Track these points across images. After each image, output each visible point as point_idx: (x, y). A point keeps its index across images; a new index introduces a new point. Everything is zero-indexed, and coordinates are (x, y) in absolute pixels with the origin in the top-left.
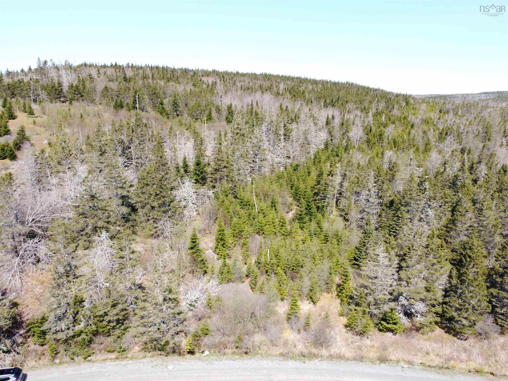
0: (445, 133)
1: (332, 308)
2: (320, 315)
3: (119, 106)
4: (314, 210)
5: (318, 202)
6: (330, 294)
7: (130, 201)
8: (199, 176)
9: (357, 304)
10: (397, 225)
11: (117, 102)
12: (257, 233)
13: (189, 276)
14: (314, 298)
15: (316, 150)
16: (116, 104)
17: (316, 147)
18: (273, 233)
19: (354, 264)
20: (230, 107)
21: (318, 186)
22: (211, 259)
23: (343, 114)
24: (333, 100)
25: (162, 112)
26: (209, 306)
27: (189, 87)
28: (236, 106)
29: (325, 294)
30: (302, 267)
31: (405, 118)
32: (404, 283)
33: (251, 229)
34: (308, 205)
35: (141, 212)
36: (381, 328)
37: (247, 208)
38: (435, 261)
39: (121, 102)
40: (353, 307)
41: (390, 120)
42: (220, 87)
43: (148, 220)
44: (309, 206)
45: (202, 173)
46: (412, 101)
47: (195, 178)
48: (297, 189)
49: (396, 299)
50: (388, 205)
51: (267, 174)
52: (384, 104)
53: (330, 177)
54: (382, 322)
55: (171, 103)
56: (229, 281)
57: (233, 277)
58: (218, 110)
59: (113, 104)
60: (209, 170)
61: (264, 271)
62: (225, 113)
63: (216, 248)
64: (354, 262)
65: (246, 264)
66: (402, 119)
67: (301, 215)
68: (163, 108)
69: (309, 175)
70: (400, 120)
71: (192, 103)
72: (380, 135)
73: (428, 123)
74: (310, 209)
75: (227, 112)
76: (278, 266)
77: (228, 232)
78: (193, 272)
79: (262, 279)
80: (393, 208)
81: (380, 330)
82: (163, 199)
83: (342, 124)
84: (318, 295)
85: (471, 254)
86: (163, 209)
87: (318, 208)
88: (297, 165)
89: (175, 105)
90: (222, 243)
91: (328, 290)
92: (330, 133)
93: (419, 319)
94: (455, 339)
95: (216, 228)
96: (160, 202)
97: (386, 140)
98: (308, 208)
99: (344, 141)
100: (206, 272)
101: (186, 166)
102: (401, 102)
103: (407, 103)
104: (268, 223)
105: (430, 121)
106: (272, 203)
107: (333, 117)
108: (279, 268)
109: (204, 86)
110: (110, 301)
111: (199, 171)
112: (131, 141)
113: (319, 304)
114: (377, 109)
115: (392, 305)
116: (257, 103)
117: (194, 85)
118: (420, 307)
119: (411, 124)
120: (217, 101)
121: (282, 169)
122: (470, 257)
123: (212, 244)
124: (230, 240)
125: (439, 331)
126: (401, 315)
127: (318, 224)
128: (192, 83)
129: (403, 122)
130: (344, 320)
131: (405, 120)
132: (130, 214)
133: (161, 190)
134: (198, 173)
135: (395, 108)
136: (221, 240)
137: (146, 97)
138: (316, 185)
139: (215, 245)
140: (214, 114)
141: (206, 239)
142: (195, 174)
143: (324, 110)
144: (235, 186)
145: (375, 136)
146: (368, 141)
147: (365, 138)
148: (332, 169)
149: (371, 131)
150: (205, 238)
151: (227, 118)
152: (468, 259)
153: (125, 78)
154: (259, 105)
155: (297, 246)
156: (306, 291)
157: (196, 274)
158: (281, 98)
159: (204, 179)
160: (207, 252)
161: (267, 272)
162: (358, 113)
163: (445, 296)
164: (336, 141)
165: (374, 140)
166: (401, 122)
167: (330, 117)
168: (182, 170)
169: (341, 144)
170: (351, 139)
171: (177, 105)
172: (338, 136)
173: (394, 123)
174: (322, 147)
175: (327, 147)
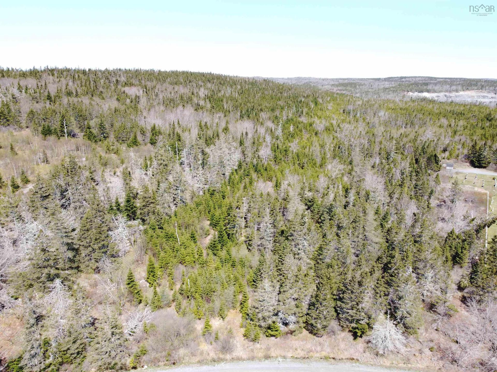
0: (338, 147)
1: (235, 321)
2: (227, 328)
3: (47, 132)
4: (226, 237)
5: (228, 229)
6: (235, 310)
7: (74, 246)
8: (129, 211)
9: (251, 320)
10: (283, 254)
11: (44, 127)
12: (180, 263)
13: (128, 305)
14: (223, 315)
15: (231, 171)
16: (44, 129)
17: (230, 169)
18: (193, 262)
19: (253, 285)
20: (154, 129)
21: (229, 217)
22: (144, 287)
23: (256, 127)
24: (248, 110)
25: (90, 137)
26: (146, 331)
27: (114, 104)
28: (159, 125)
29: (231, 310)
30: (214, 292)
31: (311, 125)
32: (281, 303)
33: (175, 261)
34: (220, 234)
35: (83, 253)
36: (267, 335)
37: (171, 239)
38: (302, 286)
39: (48, 126)
40: (249, 321)
41: (297, 128)
42: (143, 101)
43: (91, 259)
44: (222, 235)
45: (132, 208)
46: (320, 100)
47: (127, 213)
48: (213, 216)
49: (276, 315)
50: (280, 233)
51: (188, 201)
52: (295, 109)
53: (238, 210)
54: (268, 331)
55: (98, 126)
56: (159, 307)
57: (162, 304)
58: (143, 133)
59: (40, 129)
60: (138, 203)
61: (186, 297)
62: (149, 135)
63: (148, 278)
64: (253, 283)
65: (172, 290)
66: (308, 127)
67: (214, 244)
68: (90, 132)
69: (224, 199)
70: (306, 128)
71: (117, 125)
72: (286, 151)
73: (329, 130)
74: (222, 237)
75: (151, 134)
76: (196, 292)
77: (157, 265)
78: (130, 301)
79: (185, 303)
80: (284, 235)
81: (267, 336)
82: (102, 243)
83: (254, 143)
84: (226, 313)
85: (322, 282)
86: (103, 250)
87: (229, 235)
88: (214, 191)
89: (102, 127)
90: (152, 274)
91: (234, 307)
92: (243, 152)
93: (292, 327)
94: (315, 337)
95: (147, 258)
96: (100, 245)
97: (290, 155)
98: (221, 236)
99: (255, 160)
100: (140, 302)
101: (118, 205)
102: (311, 103)
103: (316, 104)
104: (189, 255)
105: (331, 128)
106: (192, 234)
107: (247, 134)
108: (197, 294)
109: (128, 101)
110: (71, 339)
111: (129, 207)
112: (68, 184)
113: (226, 320)
114: (287, 116)
115: (274, 318)
116: (178, 121)
117: (118, 100)
118: (292, 319)
119: (315, 131)
120: (142, 123)
121: (201, 193)
122: (322, 283)
123: (144, 274)
124: (159, 272)
125: (305, 332)
126: (281, 324)
127: (227, 251)
128: (116, 97)
130: (243, 330)
131: (311, 127)
132: (75, 256)
133: (100, 235)
134: (129, 208)
135: (304, 112)
136: (151, 272)
137: (72, 119)
138: (227, 217)
139: (147, 276)
140: (140, 138)
141: (139, 270)
142: (126, 210)
143: (240, 121)
144: (161, 219)
145: (282, 152)
146: (275, 158)
147: (272, 155)
148: (238, 204)
149: (278, 148)
150: (138, 268)
151: (151, 140)
152: (321, 285)
153: (48, 96)
154: (180, 123)
155: (211, 274)
156: (217, 310)
157: (133, 303)
158: (200, 112)
159: (134, 213)
160: (141, 282)
161: (188, 297)
162: (270, 124)
163: (309, 309)
164: (248, 160)
165: (280, 156)
166: (307, 130)
167: (244, 134)
168: (115, 208)
169: (252, 163)
170: (261, 157)
171: (104, 127)
172: (250, 155)
173: (301, 131)
174: (236, 168)
175: (240, 166)
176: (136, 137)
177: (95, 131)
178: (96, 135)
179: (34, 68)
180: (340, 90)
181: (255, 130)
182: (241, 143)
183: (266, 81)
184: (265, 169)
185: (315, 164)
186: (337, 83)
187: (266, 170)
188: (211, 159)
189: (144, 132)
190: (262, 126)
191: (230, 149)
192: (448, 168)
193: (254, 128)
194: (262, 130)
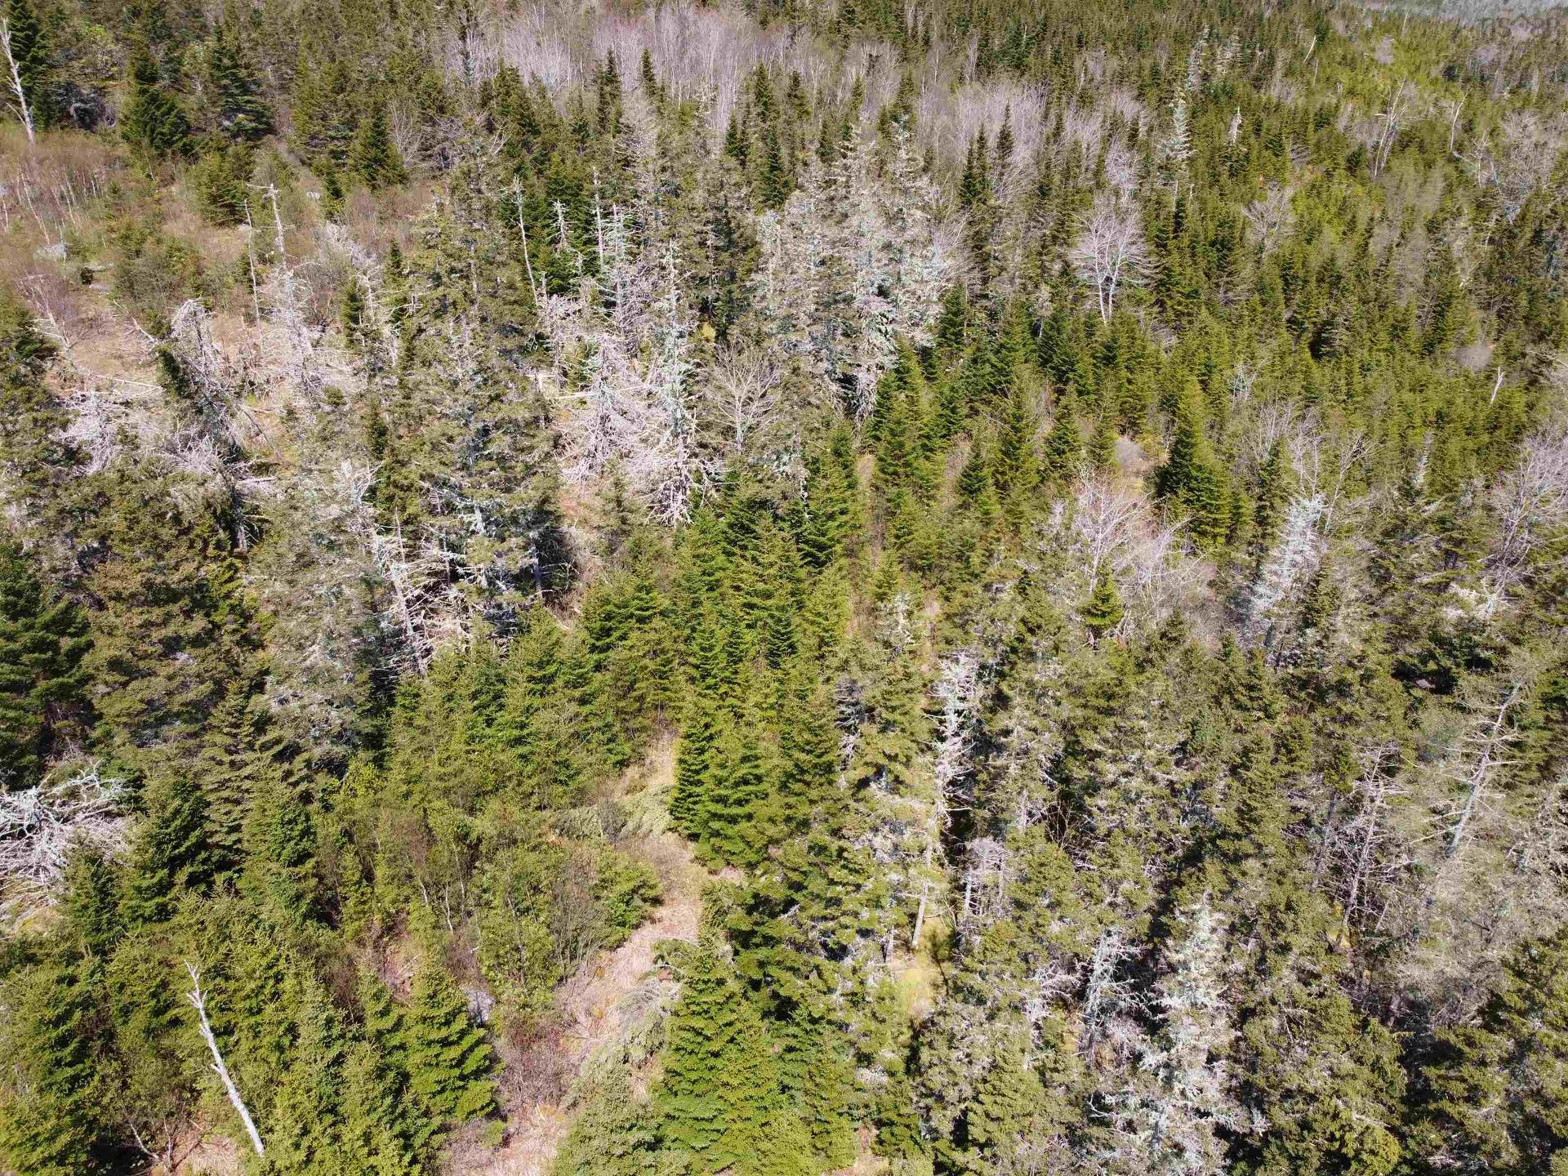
15: (889, 362)
17: (888, 346)
23: (1052, 116)
24: (1019, 32)
25: (152, 126)
31: (1324, 119)
41: (1257, 131)
52: (1236, 47)
66: (1310, 131)
68: (153, 99)
70: (1300, 136)
72: (1223, 245)
73: (1421, 147)
83: (1043, 191)
88: (756, 503)
89: (231, 78)
92: (978, 243)
97: (1247, 270)
99: (1045, 291)
102: (1302, 33)
103: (1323, 37)
107: (1005, 142)
114: (1206, 78)
116: (646, 62)
119: (1348, 152)
129: (1313, 138)
131: (1324, 131)
135: (1279, 63)
140: (403, 144)
143: (974, 87)
145: (1199, 249)
146: (1163, 284)
147: (1146, 270)
149: (1178, 226)
162: (1125, 104)
164: (1004, 290)
165: (1190, 275)
166: (1305, 142)
167: (992, 142)
169: (1025, 308)
170: (1083, 276)
171: (236, 79)
172: (1016, 259)
173: (1276, 146)
174: (923, 338)
175: (951, 328)
176: (379, 138)
177: (193, 100)
178: (191, 117)
181: (1049, 129)
182: (971, 189)
184: (1101, 352)
185: (1398, 331)
187: (1109, 360)
188: (765, 281)
189: (441, 109)
190: (1084, 113)
191: (893, 218)
193: (1046, 117)
194: (1085, 131)
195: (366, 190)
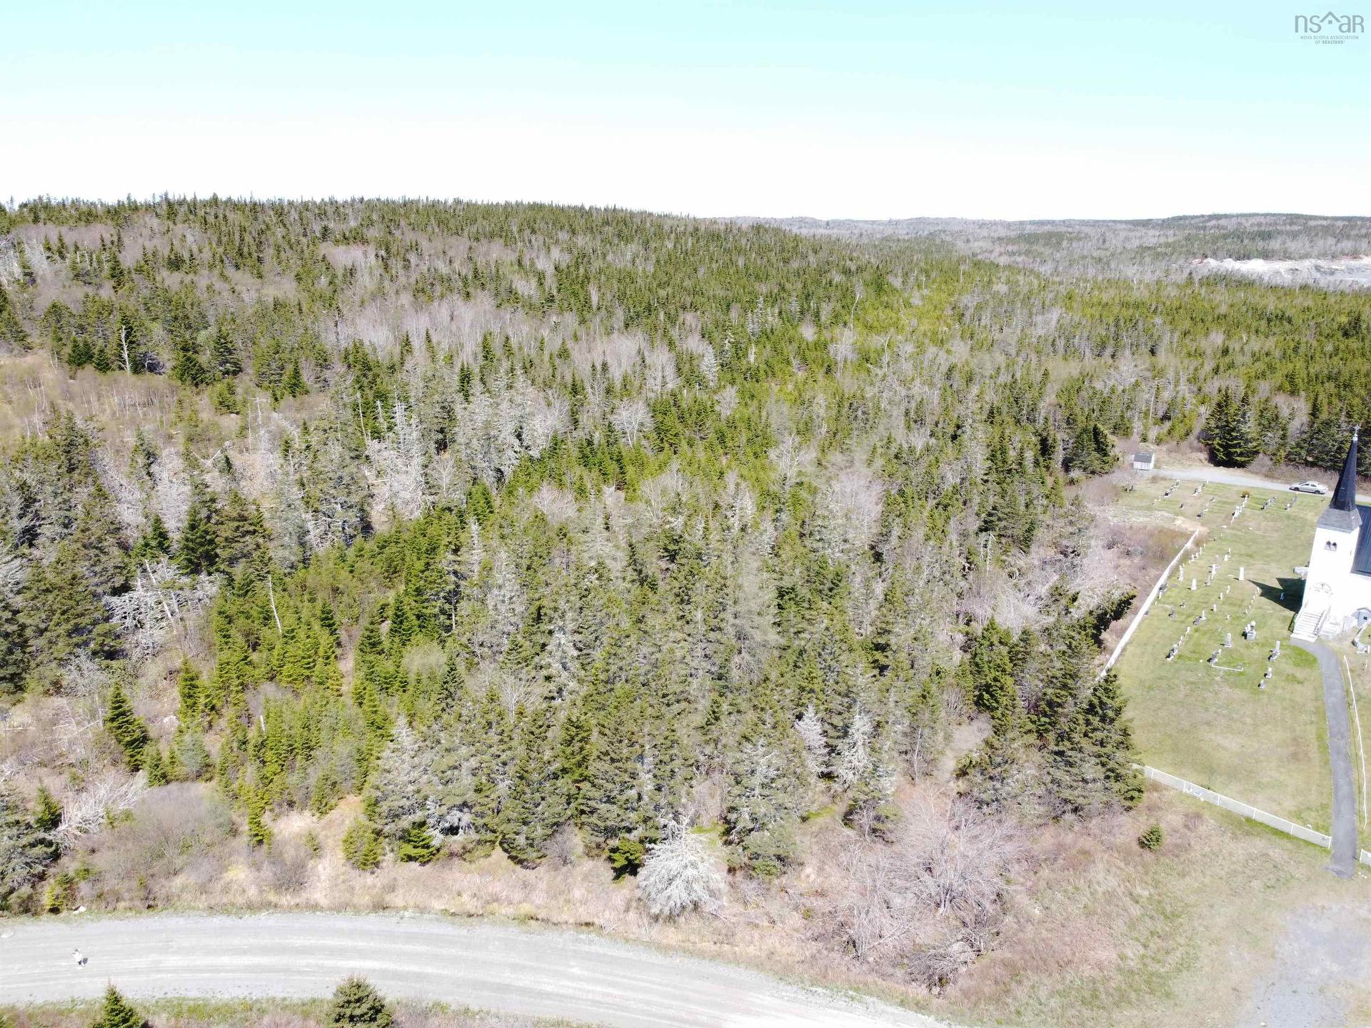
3: (80, 358)
6: (361, 797)
8: (193, 550)
11: (77, 345)
12: (272, 679)
13: (107, 771)
16: (74, 351)
17: (517, 456)
18: (302, 678)
25: (187, 371)
29: (350, 797)
30: (312, 749)
33: (257, 673)
36: (401, 855)
39: (86, 344)
43: (50, 661)
45: (201, 546)
47: (184, 557)
55: (213, 345)
56: (173, 779)
57: (182, 771)
58: (323, 362)
59: (67, 351)
62: (339, 367)
66: (809, 353)
68: (189, 359)
72: (698, 413)
73: (868, 360)
74: (401, 622)
76: (271, 748)
81: (401, 859)
82: (74, 622)
84: (336, 801)
86: (74, 640)
89: (224, 348)
91: (358, 790)
92: (573, 414)
94: (519, 867)
96: (70, 626)
101: (161, 534)
104: (293, 659)
105: (873, 356)
106: (323, 612)
107: (606, 367)
108: (270, 752)
111: (194, 541)
114: (763, 324)
115: (417, 815)
116: (427, 334)
117: (298, 278)
121: (417, 515)
125: (500, 855)
126: (437, 831)
128: (297, 271)
131: (820, 352)
134: (191, 544)
136: (190, 697)
137: (157, 326)
140: (307, 377)
142: (185, 548)
145: (688, 414)
146: (662, 430)
147: (650, 425)
153: (114, 269)
157: (120, 764)
159: (211, 559)
160: (166, 720)
166: (805, 359)
168: (154, 543)
170: (618, 428)
171: (227, 348)
173: (786, 362)
175: (553, 451)
176: (296, 373)
177: (205, 358)
178: (205, 366)
179: (129, 198)
180: (1012, 254)
183: (759, 228)
186: (1013, 234)
188: (459, 431)
189: (325, 360)
190: (667, 349)
192: (1138, 465)
195: (291, 398)
